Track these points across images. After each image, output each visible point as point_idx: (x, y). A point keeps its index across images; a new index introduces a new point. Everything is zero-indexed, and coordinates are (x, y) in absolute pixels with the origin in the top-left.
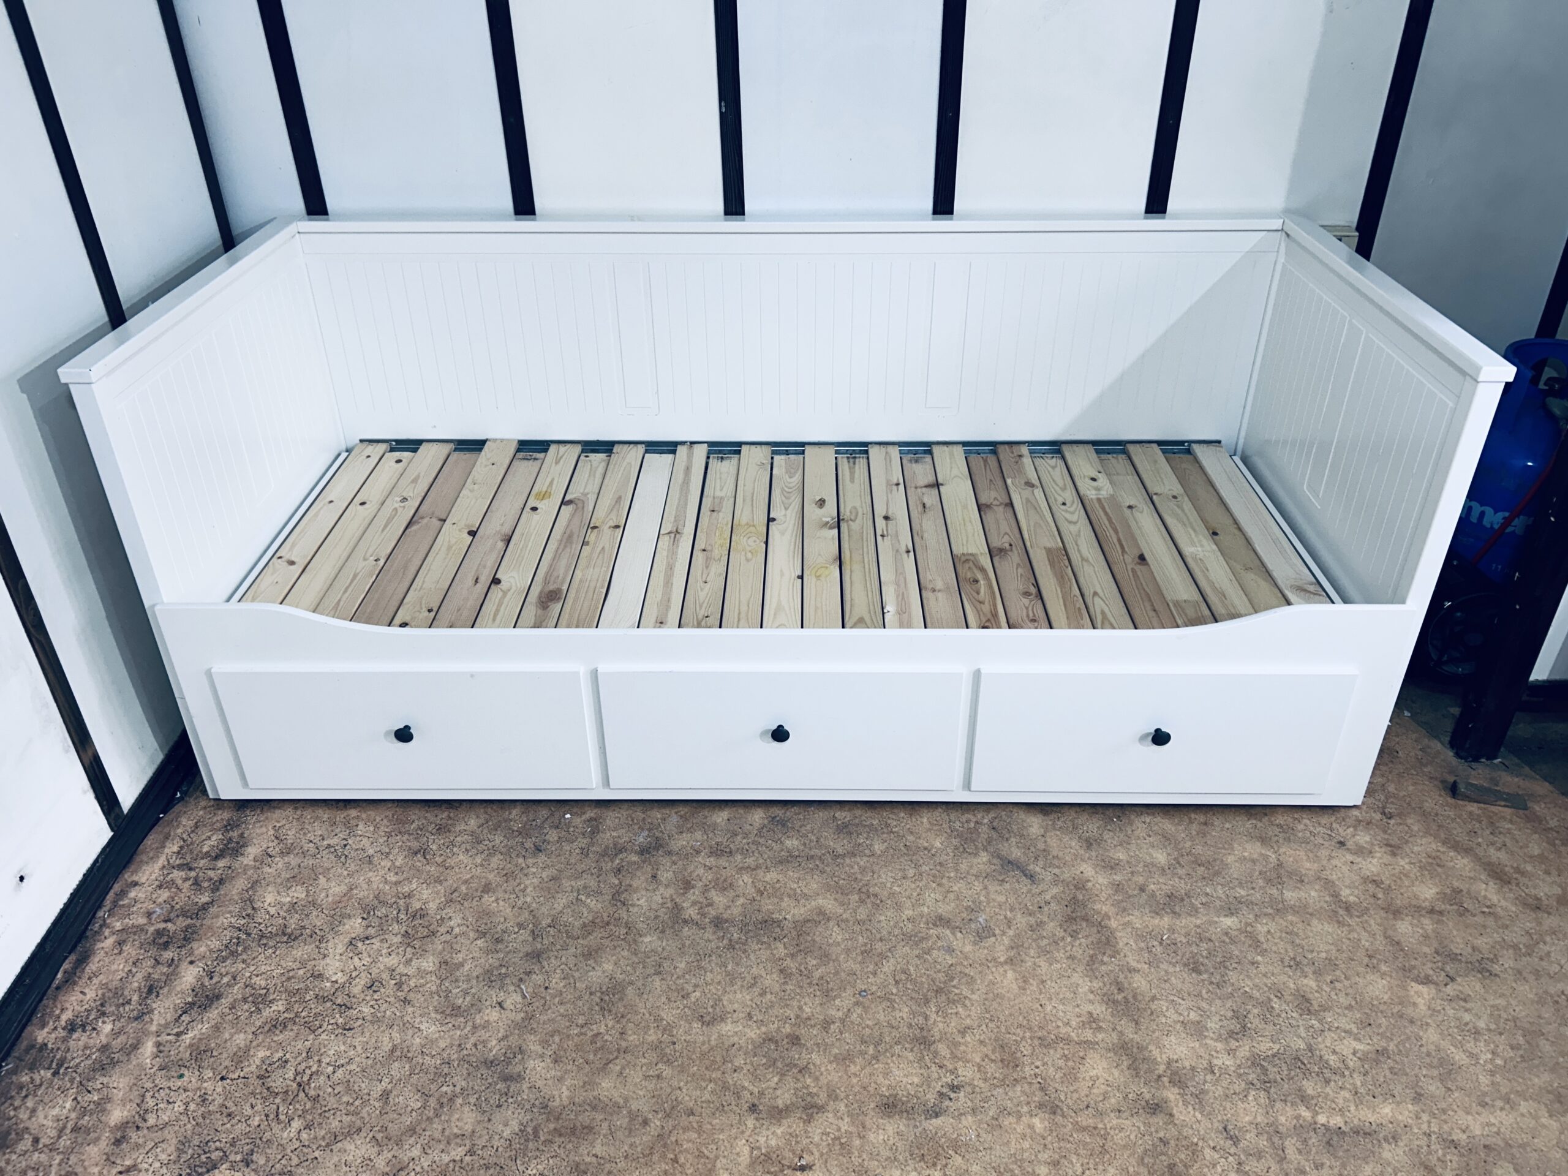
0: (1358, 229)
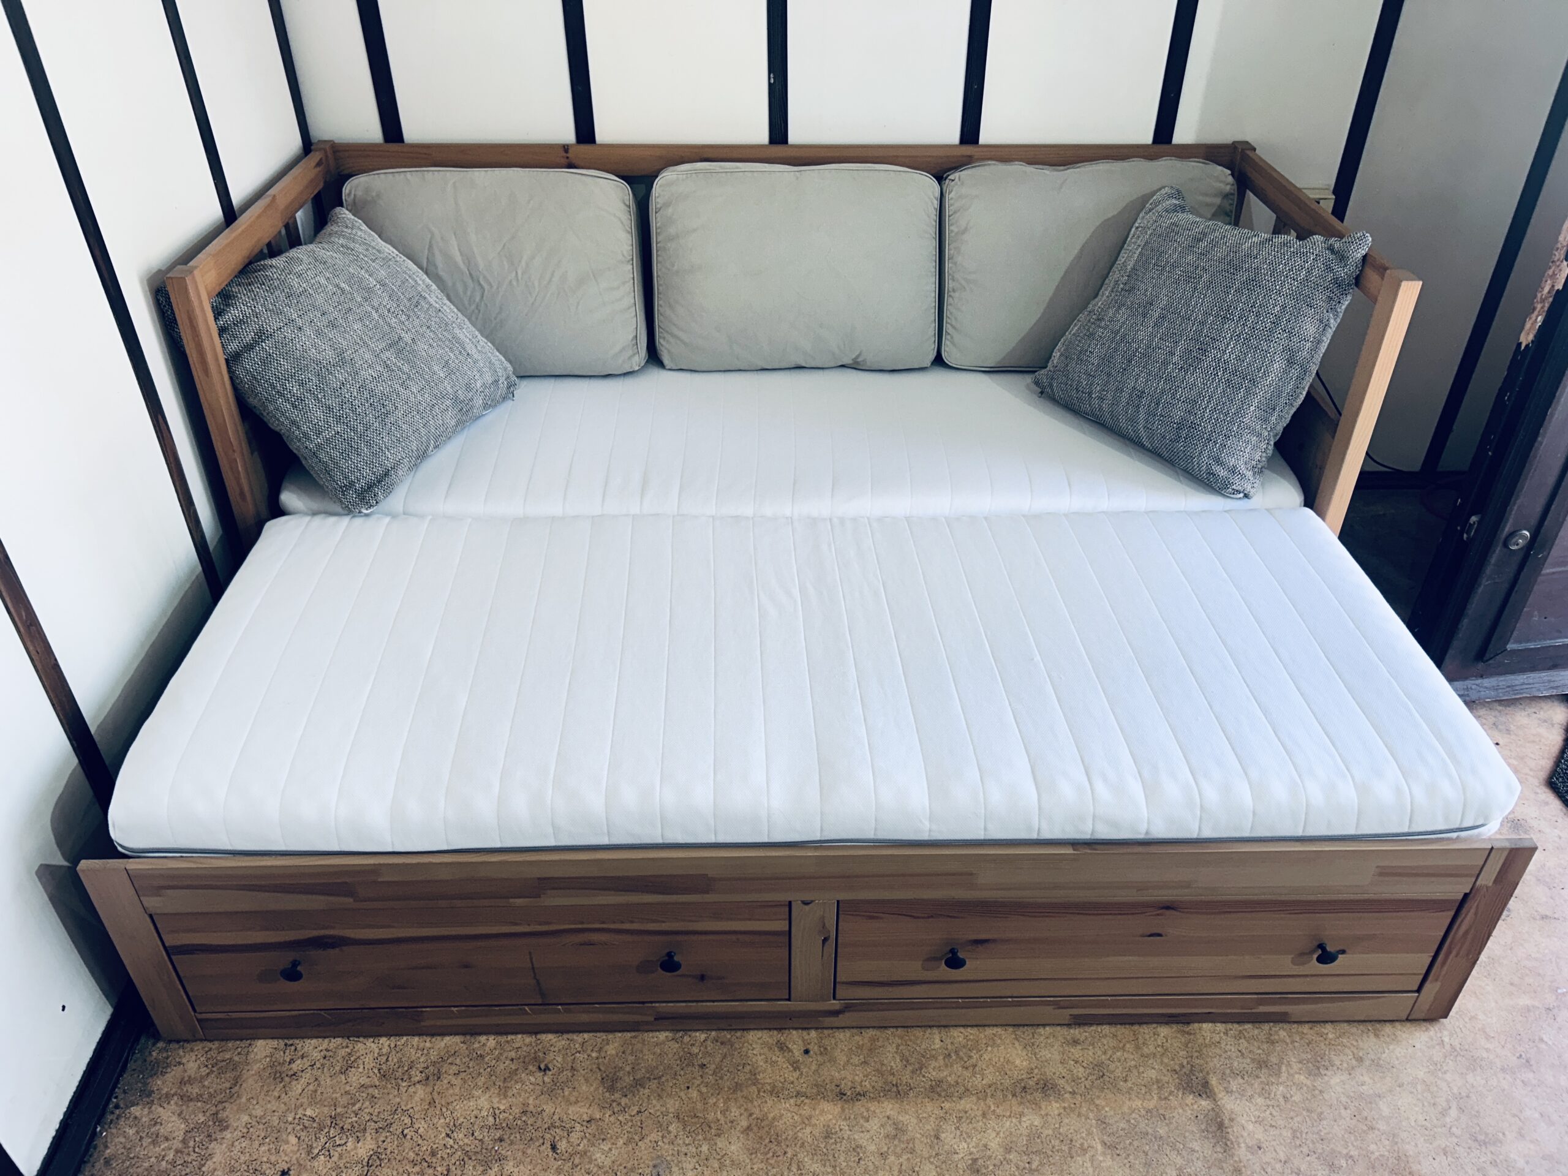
0: (1334, 192)
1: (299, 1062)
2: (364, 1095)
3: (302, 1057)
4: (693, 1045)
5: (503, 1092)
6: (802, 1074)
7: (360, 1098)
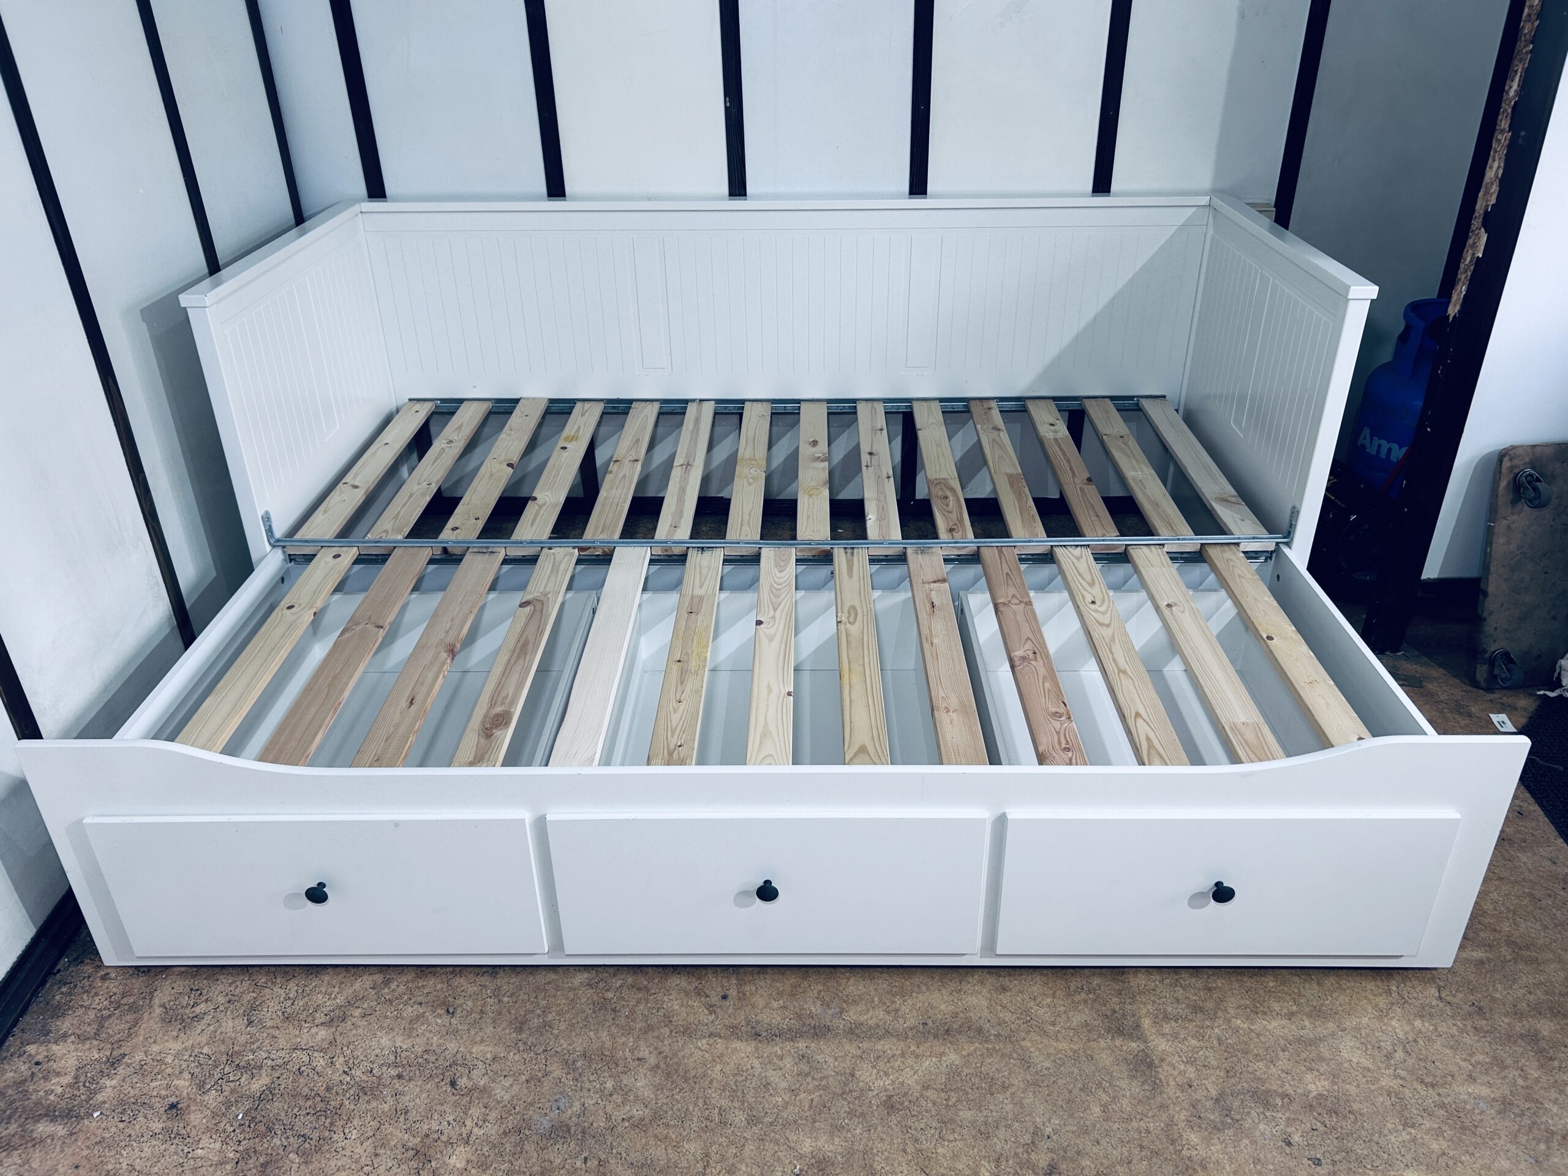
0: (1275, 206)
1: (203, 1005)
2: (265, 1035)
3: (207, 1000)
4: (608, 990)
5: (409, 1032)
6: (717, 1017)
7: (260, 1038)
